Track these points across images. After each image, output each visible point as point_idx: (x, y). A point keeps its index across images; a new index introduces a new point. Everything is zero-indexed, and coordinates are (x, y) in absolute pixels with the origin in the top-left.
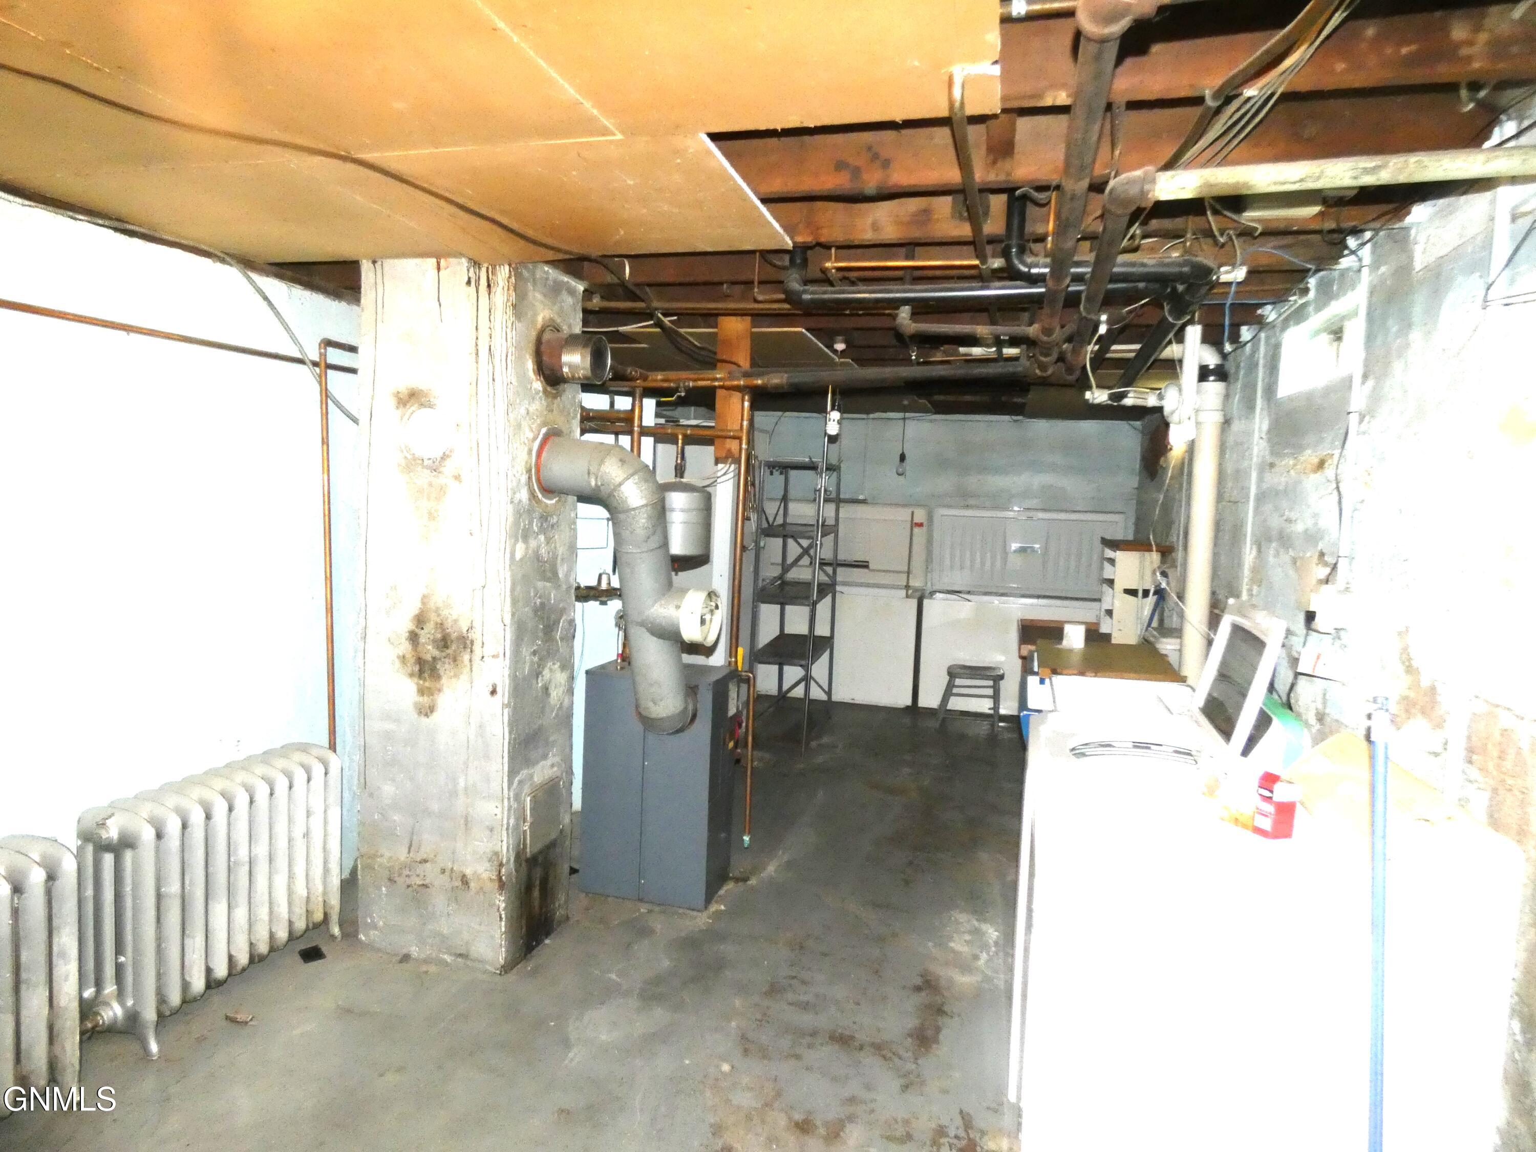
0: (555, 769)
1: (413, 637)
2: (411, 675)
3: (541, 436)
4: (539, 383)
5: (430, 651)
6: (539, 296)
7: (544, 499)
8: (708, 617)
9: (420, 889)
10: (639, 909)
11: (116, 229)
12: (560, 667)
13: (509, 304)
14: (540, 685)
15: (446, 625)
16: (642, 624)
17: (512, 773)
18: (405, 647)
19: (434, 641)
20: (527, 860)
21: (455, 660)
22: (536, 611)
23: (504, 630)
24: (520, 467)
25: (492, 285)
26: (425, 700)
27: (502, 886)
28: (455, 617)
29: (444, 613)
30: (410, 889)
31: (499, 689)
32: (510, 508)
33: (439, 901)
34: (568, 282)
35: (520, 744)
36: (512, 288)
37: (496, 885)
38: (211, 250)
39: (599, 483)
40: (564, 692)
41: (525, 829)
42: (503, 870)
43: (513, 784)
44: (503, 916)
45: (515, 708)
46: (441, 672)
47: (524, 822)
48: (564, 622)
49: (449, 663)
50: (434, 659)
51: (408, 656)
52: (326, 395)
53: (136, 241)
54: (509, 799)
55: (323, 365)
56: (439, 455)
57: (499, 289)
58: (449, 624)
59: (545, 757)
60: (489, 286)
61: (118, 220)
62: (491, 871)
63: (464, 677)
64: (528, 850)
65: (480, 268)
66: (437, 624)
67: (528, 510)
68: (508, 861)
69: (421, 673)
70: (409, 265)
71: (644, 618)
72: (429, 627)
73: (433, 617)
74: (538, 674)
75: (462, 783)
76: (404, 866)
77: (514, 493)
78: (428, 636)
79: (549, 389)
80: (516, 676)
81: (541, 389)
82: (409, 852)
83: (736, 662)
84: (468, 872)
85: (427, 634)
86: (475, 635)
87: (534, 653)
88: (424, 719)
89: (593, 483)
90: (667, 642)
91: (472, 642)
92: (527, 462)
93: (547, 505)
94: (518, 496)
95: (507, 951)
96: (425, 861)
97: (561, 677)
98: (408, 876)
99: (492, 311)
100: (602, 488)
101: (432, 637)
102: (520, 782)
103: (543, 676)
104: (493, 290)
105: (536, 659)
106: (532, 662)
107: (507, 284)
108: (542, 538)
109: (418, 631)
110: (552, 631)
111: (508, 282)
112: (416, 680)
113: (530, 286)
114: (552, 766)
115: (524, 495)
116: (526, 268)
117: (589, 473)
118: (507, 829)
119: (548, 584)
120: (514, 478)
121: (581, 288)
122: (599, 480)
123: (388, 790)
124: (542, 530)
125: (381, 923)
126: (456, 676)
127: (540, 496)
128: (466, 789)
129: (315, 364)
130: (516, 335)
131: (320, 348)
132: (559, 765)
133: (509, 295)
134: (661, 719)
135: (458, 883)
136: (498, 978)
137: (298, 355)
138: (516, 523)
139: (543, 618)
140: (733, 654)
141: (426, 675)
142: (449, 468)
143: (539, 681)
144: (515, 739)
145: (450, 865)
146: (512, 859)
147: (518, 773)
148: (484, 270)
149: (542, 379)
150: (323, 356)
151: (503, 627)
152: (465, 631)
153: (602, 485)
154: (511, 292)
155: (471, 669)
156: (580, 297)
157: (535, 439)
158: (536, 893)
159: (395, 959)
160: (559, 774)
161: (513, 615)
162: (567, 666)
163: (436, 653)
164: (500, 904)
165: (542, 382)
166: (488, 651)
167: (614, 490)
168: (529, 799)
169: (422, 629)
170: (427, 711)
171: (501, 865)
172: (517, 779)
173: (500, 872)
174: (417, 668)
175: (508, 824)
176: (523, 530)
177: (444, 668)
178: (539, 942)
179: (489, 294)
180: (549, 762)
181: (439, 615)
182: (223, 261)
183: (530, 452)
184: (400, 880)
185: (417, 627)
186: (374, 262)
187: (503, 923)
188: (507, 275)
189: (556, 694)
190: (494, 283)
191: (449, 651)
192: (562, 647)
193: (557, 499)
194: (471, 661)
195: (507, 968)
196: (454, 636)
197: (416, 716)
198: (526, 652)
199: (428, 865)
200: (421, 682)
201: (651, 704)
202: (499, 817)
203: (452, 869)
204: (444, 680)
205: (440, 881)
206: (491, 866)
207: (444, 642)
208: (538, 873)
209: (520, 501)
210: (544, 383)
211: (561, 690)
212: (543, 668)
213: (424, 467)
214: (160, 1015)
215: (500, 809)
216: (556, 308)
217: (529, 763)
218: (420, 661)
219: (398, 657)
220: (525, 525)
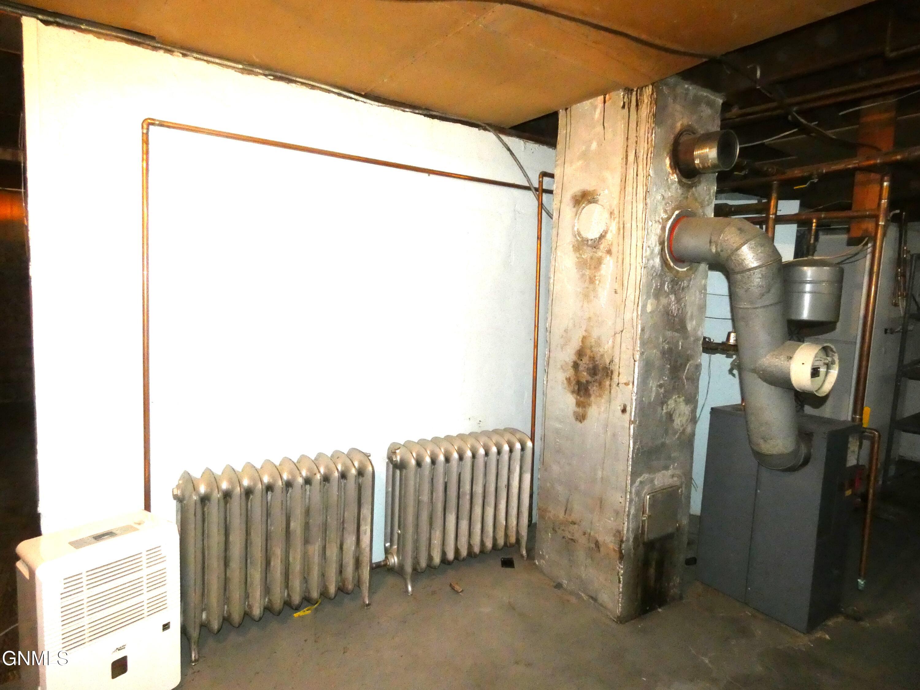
0: (675, 479)
1: (576, 366)
2: (573, 392)
3: (674, 216)
4: (675, 176)
5: (585, 376)
6: (678, 107)
7: (675, 267)
8: (823, 370)
9: (570, 541)
10: (745, 612)
11: (425, 115)
12: (684, 400)
13: (651, 114)
14: (665, 411)
15: (596, 359)
16: (754, 371)
17: (635, 474)
18: (570, 372)
19: (588, 369)
20: (644, 544)
21: (600, 384)
22: (663, 353)
23: (634, 364)
24: (654, 241)
25: (639, 104)
26: (580, 410)
27: (621, 557)
28: (602, 353)
29: (595, 349)
30: (564, 540)
31: (628, 409)
32: (644, 272)
33: (581, 555)
34: (706, 96)
35: (643, 453)
36: (654, 102)
37: (617, 556)
38: (480, 123)
39: (719, 250)
40: (687, 420)
41: (643, 519)
42: (623, 545)
43: (635, 482)
44: (621, 579)
45: (640, 425)
46: (591, 392)
47: (643, 514)
48: (690, 365)
49: (596, 386)
50: (587, 382)
51: (572, 379)
52: (541, 206)
53: (436, 121)
54: (631, 492)
55: (540, 190)
56: (597, 236)
57: (644, 106)
58: (598, 358)
59: (666, 468)
60: (637, 105)
61: (426, 109)
62: (615, 543)
63: (605, 397)
64: (646, 536)
65: (631, 94)
66: (590, 357)
67: (660, 275)
68: (628, 540)
69: (579, 390)
70: (587, 104)
71: (757, 365)
72: (586, 360)
73: (588, 352)
74: (663, 402)
75: (599, 474)
76: (561, 524)
77: (648, 260)
78: (585, 365)
79: (684, 180)
80: (642, 401)
81: (676, 180)
82: (565, 515)
83: (861, 419)
84: (600, 539)
85: (584, 363)
86: (615, 368)
87: (660, 386)
88: (579, 425)
89: (714, 250)
90: (778, 389)
91: (612, 372)
92: (660, 237)
93: (678, 271)
94: (651, 262)
95: (622, 607)
96: (574, 523)
97: (684, 409)
98: (563, 530)
99: (639, 124)
100: (722, 254)
101: (587, 367)
102: (641, 482)
103: (668, 405)
104: (640, 107)
105: (662, 390)
106: (658, 394)
107: (650, 100)
108: (673, 297)
109: (579, 362)
110: (679, 371)
111: (651, 98)
112: (575, 395)
113: (670, 100)
114: (673, 476)
115: (657, 261)
116: (666, 84)
117: (710, 242)
118: (628, 515)
119: (676, 334)
120: (648, 249)
121: (720, 101)
122: (718, 247)
123: (555, 469)
124: (673, 291)
125: (547, 557)
126: (600, 396)
127: (672, 264)
128: (602, 478)
129: (536, 190)
130: (655, 137)
131: (539, 178)
132: (679, 477)
133: (651, 108)
134: (771, 455)
135: (593, 545)
136: (614, 625)
137: (526, 184)
138: (649, 285)
139: (670, 360)
140: (858, 412)
141: (582, 393)
142: (603, 246)
143: (664, 408)
144: (638, 449)
145: (589, 531)
146: (631, 540)
147: (640, 475)
148: (634, 93)
149: (677, 171)
150: (541, 183)
151: (633, 362)
152: (608, 364)
153: (722, 251)
154: (652, 105)
155: (610, 392)
156: (719, 109)
157: (669, 218)
158: (652, 571)
159: (552, 584)
160: (678, 483)
161: (642, 354)
162: (692, 400)
163: (589, 378)
164: (620, 570)
165: (677, 175)
166: (623, 379)
167: (732, 253)
168: (648, 497)
169: (581, 360)
170: (581, 418)
171: (622, 541)
172: (639, 480)
173: (621, 546)
174: (576, 388)
175: (629, 511)
176: (655, 289)
177: (594, 389)
178: (652, 609)
179: (637, 111)
180: (670, 472)
181: (592, 352)
182: (485, 129)
183: (663, 229)
184: (559, 532)
185: (578, 359)
186: (566, 109)
187: (621, 585)
188: (650, 93)
189: (678, 422)
190: (641, 102)
191: (597, 377)
192: (687, 385)
193: (688, 268)
194: (610, 386)
195: (621, 620)
196: (601, 367)
197: (574, 421)
198: (653, 384)
199: (576, 526)
200: (578, 397)
201: (761, 442)
202: (623, 504)
203: (590, 534)
204: (592, 398)
205: (583, 540)
206: (615, 539)
207: (594, 371)
208: (655, 556)
209: (653, 266)
210: (679, 175)
211: (684, 419)
212: (668, 399)
213: (588, 245)
214: (415, 569)
215: (623, 499)
216: (695, 117)
217: (651, 470)
218: (579, 383)
219: (566, 379)
220: (657, 286)
